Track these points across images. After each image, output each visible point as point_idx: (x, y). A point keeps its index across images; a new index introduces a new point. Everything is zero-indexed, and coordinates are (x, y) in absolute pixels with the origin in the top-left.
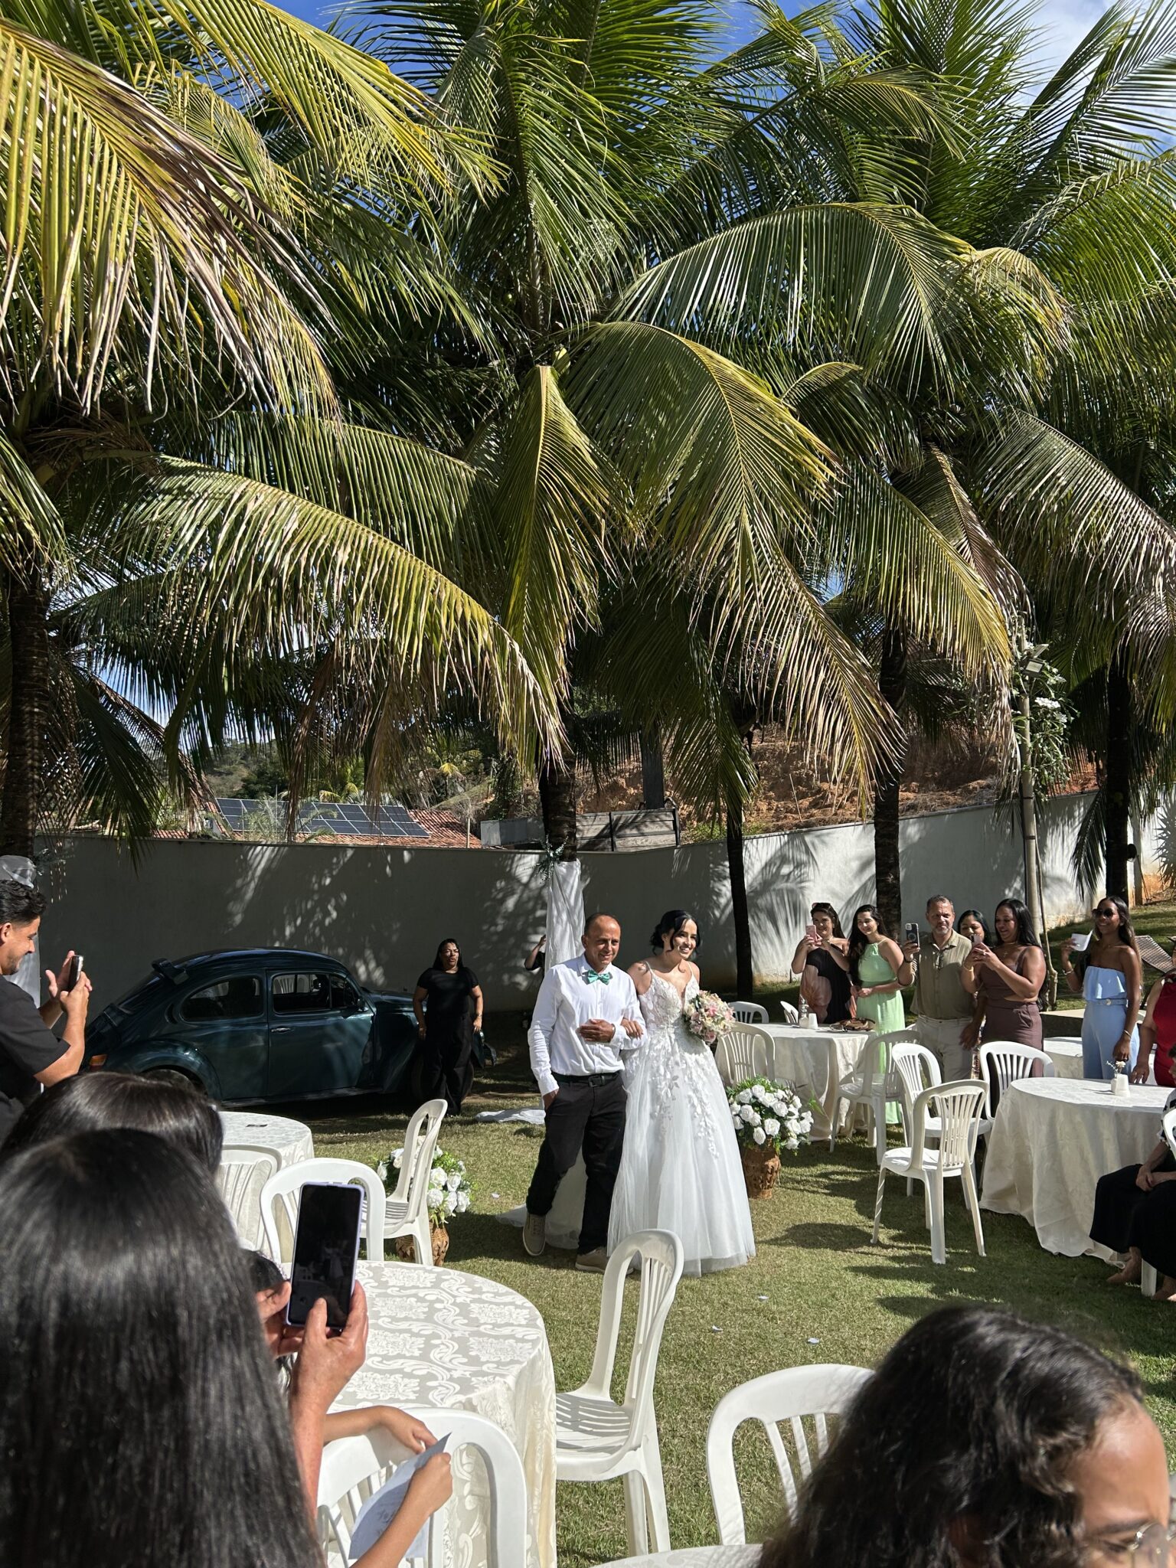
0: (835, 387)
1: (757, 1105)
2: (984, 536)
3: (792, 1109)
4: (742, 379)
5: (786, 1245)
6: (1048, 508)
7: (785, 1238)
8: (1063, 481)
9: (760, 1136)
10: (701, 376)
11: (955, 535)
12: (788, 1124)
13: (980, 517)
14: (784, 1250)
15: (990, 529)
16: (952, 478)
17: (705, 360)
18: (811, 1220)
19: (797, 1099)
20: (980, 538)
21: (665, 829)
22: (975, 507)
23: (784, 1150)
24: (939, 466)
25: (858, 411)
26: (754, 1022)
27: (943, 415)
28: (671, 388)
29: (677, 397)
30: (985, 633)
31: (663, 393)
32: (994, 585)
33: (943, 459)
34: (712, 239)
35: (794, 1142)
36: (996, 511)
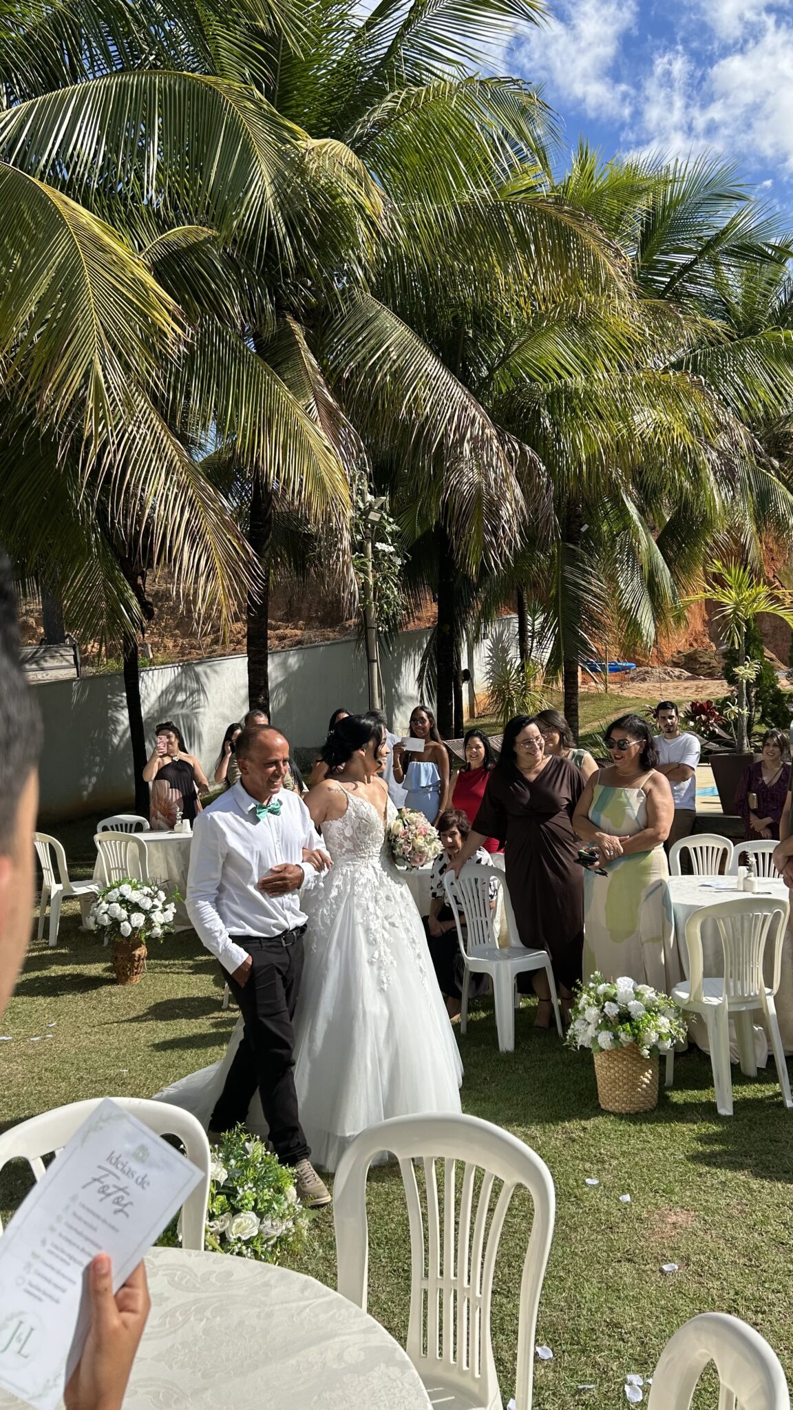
0: (193, 249)
1: (124, 901)
2: (331, 400)
3: (156, 902)
4: (97, 229)
5: (145, 1021)
6: (382, 379)
7: (145, 1015)
8: (394, 356)
9: (126, 930)
10: (54, 221)
11: (305, 396)
12: (153, 916)
13: (327, 382)
14: (144, 1025)
15: (335, 393)
16: (303, 345)
17: (60, 206)
18: (172, 996)
19: (162, 895)
20: (327, 400)
21: (65, 663)
22: (323, 373)
23: (149, 939)
24: (292, 333)
25: (214, 274)
26: (136, 831)
27: (296, 287)
28: (27, 231)
29: (32, 239)
30: (328, 485)
31: (19, 233)
32: (337, 442)
33: (296, 327)
34: (71, 88)
35: (158, 931)
36: (340, 378)
